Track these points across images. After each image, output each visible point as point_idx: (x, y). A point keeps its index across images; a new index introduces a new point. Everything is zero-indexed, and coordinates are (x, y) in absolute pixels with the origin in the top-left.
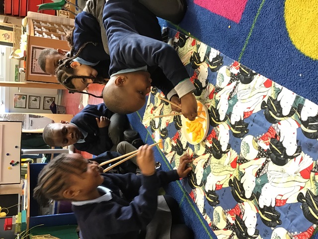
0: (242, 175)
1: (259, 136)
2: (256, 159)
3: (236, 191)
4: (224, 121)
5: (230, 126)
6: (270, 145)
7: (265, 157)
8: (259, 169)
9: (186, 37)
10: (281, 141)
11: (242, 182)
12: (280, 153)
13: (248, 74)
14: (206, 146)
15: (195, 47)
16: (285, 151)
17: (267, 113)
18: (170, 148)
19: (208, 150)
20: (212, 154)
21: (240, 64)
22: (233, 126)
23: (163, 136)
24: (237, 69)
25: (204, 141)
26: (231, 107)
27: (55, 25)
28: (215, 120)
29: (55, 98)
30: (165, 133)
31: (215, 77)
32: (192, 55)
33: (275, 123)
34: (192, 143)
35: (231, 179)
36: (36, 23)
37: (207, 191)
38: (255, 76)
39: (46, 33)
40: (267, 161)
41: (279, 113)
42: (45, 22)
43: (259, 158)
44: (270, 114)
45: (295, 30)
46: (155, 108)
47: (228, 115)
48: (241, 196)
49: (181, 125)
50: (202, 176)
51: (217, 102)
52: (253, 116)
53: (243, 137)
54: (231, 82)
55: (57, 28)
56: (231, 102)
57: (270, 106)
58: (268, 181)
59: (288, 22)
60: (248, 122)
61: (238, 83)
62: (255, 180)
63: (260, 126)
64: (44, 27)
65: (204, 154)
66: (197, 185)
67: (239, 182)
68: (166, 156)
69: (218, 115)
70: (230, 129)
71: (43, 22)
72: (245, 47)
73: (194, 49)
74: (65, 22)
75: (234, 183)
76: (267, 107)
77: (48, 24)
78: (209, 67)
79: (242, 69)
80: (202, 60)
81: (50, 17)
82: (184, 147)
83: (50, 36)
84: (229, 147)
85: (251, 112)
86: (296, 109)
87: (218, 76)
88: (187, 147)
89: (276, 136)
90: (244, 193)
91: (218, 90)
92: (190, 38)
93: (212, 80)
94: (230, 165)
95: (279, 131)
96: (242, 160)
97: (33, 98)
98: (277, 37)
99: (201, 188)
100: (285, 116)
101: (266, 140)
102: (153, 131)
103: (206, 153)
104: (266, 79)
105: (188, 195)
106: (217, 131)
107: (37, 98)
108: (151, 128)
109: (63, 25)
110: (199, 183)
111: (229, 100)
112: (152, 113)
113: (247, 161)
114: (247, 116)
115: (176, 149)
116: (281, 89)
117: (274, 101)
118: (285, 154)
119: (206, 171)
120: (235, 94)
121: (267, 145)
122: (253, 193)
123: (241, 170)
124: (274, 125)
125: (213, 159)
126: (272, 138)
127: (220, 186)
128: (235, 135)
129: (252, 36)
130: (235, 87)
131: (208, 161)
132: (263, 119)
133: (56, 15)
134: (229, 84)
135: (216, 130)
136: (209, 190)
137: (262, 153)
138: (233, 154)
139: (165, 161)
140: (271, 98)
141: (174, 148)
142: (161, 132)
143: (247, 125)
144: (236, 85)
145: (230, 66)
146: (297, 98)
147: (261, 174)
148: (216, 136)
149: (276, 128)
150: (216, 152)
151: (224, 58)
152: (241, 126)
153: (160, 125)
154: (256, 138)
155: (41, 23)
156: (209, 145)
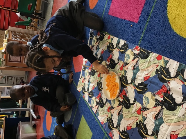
0: (145, 119)
1: (155, 92)
2: (154, 107)
3: (141, 130)
4: (131, 83)
5: (135, 86)
6: (164, 97)
7: (160, 105)
8: (157, 114)
9: (104, 34)
10: (171, 94)
11: (145, 124)
12: (171, 102)
13: (146, 53)
14: (119, 101)
15: (110, 40)
16: (175, 101)
17: (160, 76)
18: (95, 103)
19: (121, 103)
20: (123, 106)
21: (140, 47)
22: (137, 87)
23: (90, 96)
24: (138, 51)
25: (118, 97)
26: (135, 74)
27: (25, 34)
28: (125, 83)
29: (23, 77)
30: (91, 94)
31: (124, 57)
32: (108, 44)
33: (166, 83)
34: (110, 99)
35: (137, 122)
36: (13, 33)
37: (121, 131)
38: (150, 54)
39: (19, 38)
40: (162, 109)
41: (168, 76)
42: (19, 33)
43: (156, 106)
44: (162, 77)
45: (176, 23)
46: (85, 79)
47: (134, 80)
48: (145, 134)
49: (102, 88)
50: (117, 121)
51: (126, 72)
52: (150, 79)
53: (144, 93)
54: (135, 59)
55: (26, 36)
56: (135, 71)
57: (161, 71)
58: (163, 122)
59: (170, 19)
60: (147, 83)
61: (139, 59)
62: (154, 122)
63: (156, 85)
64: (18, 35)
65: (118, 106)
66: (114, 128)
67: (143, 124)
68: (93, 109)
69: (126, 80)
70: (135, 89)
71: (18, 32)
72: (142, 37)
73: (110, 41)
74: (31, 33)
75: (140, 125)
76: (159, 72)
77: (21, 34)
78: (119, 51)
79: (141, 50)
80: (114, 47)
81: (22, 30)
82: (104, 102)
83: (22, 40)
84: (135, 100)
85: (149, 76)
86: (180, 72)
87: (125, 56)
88: (106, 102)
89: (167, 91)
90: (147, 131)
91: (126, 64)
92: (107, 35)
93: (122, 59)
94: (136, 112)
95: (169, 87)
96: (144, 108)
97: (10, 78)
98: (163, 28)
99: (117, 129)
100: (173, 78)
101: (161, 94)
102: (84, 93)
103: (119, 106)
104: (158, 55)
105: (108, 135)
106: (127, 90)
107: (12, 78)
108: (83, 92)
109: (30, 34)
110: (115, 126)
111: (133, 70)
112: (83, 82)
113: (148, 109)
114: (146, 80)
115: (99, 104)
116: (168, 60)
117: (164, 68)
118: (175, 103)
119: (120, 118)
120: (137, 66)
121: (161, 97)
122: (153, 131)
123: (144, 116)
124: (165, 84)
125: (124, 109)
126: (164, 93)
127: (130, 127)
128: (139, 92)
129: (147, 30)
130: (137, 62)
131: (121, 111)
132: (157, 81)
133: (26, 29)
134: (133, 60)
135: (125, 90)
136: (122, 131)
137: (158, 103)
138: (138, 105)
139: (92, 112)
140: (162, 66)
141: (98, 103)
142: (89, 94)
143: (146, 85)
144: (138, 60)
145: (133, 49)
146: (180, 65)
147: (158, 118)
148: (126, 93)
149: (167, 86)
150: (126, 104)
151: (129, 45)
152: (143, 86)
153: (88, 89)
154: (153, 93)
155: (16, 33)
156: (121, 100)
